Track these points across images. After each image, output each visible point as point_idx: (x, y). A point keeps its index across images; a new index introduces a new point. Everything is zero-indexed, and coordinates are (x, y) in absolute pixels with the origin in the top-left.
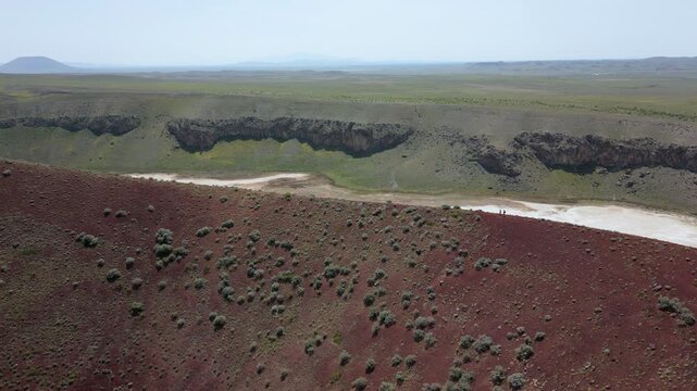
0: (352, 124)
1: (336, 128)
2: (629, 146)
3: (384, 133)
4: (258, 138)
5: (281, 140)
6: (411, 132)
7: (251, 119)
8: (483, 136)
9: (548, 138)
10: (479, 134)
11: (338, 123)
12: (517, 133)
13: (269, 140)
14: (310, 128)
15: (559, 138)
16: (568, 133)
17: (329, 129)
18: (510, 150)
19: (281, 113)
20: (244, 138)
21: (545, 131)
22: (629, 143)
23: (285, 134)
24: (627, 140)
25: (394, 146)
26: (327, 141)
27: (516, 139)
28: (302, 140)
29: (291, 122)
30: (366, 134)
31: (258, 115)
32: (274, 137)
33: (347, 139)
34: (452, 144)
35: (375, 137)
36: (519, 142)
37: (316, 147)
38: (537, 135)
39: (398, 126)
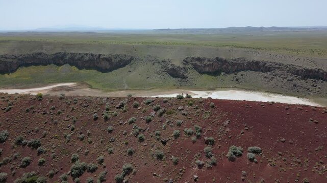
0: (100, 55)
1: (91, 57)
2: (235, 62)
3: (118, 59)
4: (45, 65)
5: (59, 65)
6: (132, 59)
7: (40, 54)
8: (169, 59)
9: (199, 59)
10: (166, 58)
11: (92, 55)
12: (184, 57)
13: (52, 65)
14: (76, 58)
15: (204, 59)
16: (208, 57)
17: (87, 58)
18: (182, 66)
19: (58, 50)
20: (36, 64)
21: (197, 56)
22: (235, 60)
23: (61, 62)
24: (234, 59)
25: (124, 66)
26: (87, 65)
27: (184, 60)
28: (72, 65)
29: (65, 55)
30: (108, 60)
31: (44, 51)
32: (55, 64)
33: (98, 63)
34: (153, 64)
35: (113, 61)
36: (186, 62)
37: (80, 68)
38: (193, 58)
39: (125, 56)
